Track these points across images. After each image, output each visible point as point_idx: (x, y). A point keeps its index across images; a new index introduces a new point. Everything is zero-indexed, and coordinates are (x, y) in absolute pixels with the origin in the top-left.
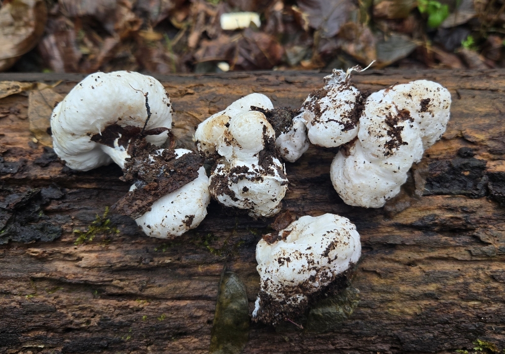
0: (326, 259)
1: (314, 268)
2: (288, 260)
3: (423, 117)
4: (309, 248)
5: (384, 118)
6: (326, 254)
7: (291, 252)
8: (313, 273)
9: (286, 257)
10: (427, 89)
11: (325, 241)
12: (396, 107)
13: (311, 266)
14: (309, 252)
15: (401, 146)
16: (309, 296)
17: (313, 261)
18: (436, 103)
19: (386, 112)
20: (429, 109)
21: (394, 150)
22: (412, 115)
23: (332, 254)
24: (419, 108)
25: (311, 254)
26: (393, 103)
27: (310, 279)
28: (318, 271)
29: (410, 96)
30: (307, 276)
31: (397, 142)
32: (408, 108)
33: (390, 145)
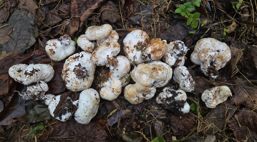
0: (185, 76)
1: (187, 79)
2: (184, 85)
3: (23, 70)
4: (182, 79)
5: (32, 77)
6: (184, 76)
7: (182, 84)
8: (188, 79)
9: (183, 85)
10: (14, 74)
11: (181, 75)
12: (26, 76)
13: (186, 80)
14: (183, 80)
15: (35, 69)
16: (194, 81)
17: (185, 79)
18: (16, 69)
19: (30, 77)
20: (19, 69)
21: (37, 69)
22: (25, 72)
23: (184, 74)
24: (22, 72)
25: (184, 79)
26: (25, 78)
27: (190, 80)
28: (188, 78)
29: (20, 76)
30: (188, 81)
31: (35, 70)
32: (24, 74)
33: (37, 71)
